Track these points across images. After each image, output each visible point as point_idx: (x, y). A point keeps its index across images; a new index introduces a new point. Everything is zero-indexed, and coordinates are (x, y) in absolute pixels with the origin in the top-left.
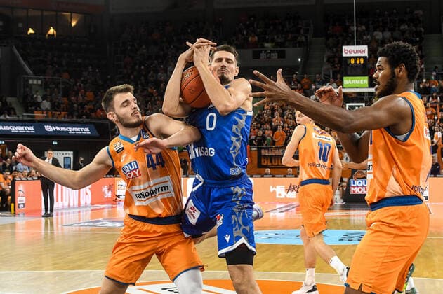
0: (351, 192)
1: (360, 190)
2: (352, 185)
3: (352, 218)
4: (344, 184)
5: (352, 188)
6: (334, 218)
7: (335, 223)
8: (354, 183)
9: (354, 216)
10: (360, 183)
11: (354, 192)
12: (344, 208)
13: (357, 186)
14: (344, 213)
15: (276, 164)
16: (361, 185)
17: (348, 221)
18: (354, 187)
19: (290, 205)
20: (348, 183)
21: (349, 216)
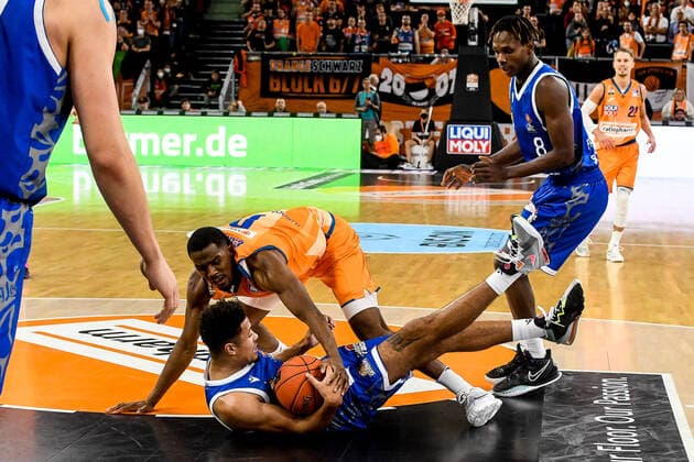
0: (450, 151)
1: (467, 146)
2: (452, 136)
3: (450, 203)
4: (438, 134)
5: (452, 143)
6: (413, 201)
7: (416, 212)
8: (455, 133)
9: (454, 198)
10: (467, 132)
11: (456, 150)
12: (434, 181)
13: (462, 139)
14: (434, 192)
15: (299, 90)
16: (470, 136)
17: (443, 208)
18: (456, 140)
19: (325, 175)
20: (444, 132)
21: (443, 198)
